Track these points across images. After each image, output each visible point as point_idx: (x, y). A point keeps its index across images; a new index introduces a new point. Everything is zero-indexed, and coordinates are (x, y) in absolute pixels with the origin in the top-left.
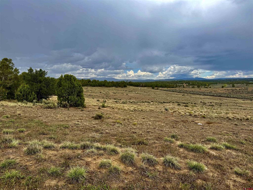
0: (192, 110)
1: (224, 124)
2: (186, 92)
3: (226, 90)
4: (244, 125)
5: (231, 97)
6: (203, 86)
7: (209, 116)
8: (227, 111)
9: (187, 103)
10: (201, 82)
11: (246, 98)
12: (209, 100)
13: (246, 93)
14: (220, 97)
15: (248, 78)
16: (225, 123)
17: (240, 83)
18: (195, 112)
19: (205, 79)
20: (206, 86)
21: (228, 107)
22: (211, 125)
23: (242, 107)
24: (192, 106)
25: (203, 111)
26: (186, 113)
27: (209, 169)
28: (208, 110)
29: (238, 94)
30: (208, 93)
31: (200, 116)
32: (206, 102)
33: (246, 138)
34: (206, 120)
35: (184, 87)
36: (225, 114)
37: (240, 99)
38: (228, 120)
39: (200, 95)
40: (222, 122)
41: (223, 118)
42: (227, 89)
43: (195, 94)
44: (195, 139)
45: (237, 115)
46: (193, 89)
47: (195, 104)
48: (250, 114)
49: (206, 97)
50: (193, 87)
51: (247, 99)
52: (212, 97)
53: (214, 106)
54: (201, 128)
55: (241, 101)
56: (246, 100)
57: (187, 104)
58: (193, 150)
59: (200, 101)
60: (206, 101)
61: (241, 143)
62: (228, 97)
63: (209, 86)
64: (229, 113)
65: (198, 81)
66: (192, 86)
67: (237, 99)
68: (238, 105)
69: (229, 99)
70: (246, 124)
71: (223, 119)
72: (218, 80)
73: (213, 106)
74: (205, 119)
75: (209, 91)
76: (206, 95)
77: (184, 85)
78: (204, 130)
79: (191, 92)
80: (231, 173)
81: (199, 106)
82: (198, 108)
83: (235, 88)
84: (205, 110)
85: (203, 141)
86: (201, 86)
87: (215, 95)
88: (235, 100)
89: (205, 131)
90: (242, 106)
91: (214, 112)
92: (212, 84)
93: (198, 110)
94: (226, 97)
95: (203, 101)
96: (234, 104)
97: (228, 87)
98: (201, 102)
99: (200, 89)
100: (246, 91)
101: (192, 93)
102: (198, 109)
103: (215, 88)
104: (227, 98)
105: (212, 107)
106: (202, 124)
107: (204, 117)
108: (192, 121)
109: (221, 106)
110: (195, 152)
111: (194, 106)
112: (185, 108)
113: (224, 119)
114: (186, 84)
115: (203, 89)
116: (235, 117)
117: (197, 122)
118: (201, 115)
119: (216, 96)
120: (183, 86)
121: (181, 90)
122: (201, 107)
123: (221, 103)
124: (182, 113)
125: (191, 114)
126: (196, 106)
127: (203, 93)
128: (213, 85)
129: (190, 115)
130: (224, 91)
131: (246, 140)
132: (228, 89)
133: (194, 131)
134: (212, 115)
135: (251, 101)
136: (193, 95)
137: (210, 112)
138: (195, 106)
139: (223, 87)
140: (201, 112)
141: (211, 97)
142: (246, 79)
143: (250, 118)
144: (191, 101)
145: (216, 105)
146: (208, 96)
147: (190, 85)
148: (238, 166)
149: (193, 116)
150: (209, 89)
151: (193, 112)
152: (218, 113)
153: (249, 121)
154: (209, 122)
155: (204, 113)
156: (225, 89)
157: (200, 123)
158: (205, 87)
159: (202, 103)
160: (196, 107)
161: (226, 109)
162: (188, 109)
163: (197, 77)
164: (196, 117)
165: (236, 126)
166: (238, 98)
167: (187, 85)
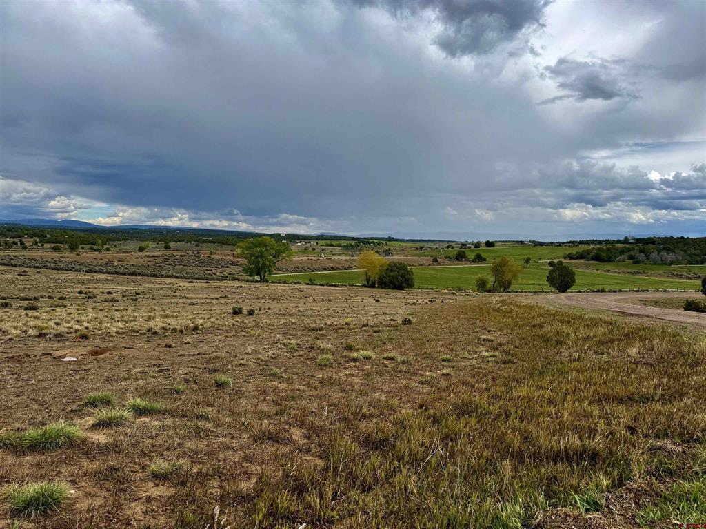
0: (51, 319)
1: (140, 349)
2: (33, 264)
3: (148, 257)
4: (186, 344)
5: (162, 276)
6: (86, 244)
7: (100, 332)
8: (151, 312)
9: (36, 299)
10: (82, 234)
11: (196, 276)
12: (105, 286)
13: (196, 265)
14: (134, 277)
15: (201, 230)
16: (143, 347)
17: (184, 241)
18: (57, 324)
19: (92, 226)
20: (96, 247)
21: (155, 301)
22: (102, 356)
23: (187, 298)
24: (52, 307)
25: (84, 318)
26: (25, 331)
27: (79, 493)
28: (101, 313)
29: (179, 268)
30: (101, 265)
31: (74, 335)
32: (95, 291)
33: (188, 377)
34: (90, 345)
35: (25, 248)
36: (145, 322)
37: (184, 280)
38: (150, 335)
39: (76, 273)
40: (134, 344)
41: (137, 332)
42: (151, 254)
43: (61, 269)
44: (47, 408)
45: (172, 321)
46: (56, 255)
47: (60, 299)
48: (202, 316)
49: (96, 276)
50: (54, 249)
51: (198, 279)
52: (113, 275)
53: (117, 301)
54: (70, 372)
55: (185, 284)
56: (195, 281)
57: (32, 302)
58: (34, 447)
59: (78, 290)
60: (97, 288)
61: (176, 391)
62: (155, 276)
63: (105, 247)
64: (154, 318)
65: (73, 230)
66: (53, 245)
67: (177, 280)
68: (178, 294)
69: (157, 280)
70: (190, 341)
71: (138, 334)
72: (128, 229)
73: (114, 301)
74: (87, 342)
75: (105, 261)
76: (95, 272)
77: (24, 240)
78: (78, 377)
79: (48, 265)
80: (142, 480)
81: (74, 305)
82: (71, 310)
83: (172, 252)
84: (92, 315)
85: (72, 411)
86: (80, 246)
87: (122, 270)
88: (170, 283)
89: (82, 379)
90: (187, 296)
91: (116, 319)
92: (114, 240)
93: (70, 318)
94: (151, 276)
95: (85, 290)
96: (168, 294)
97: (154, 249)
98: (80, 293)
99: (77, 255)
100: (197, 259)
101: (53, 265)
102: (70, 314)
103: (120, 251)
104: (153, 279)
105: (113, 306)
106: (75, 359)
107: (84, 337)
108: (44, 354)
109: (136, 300)
110: (42, 452)
111: (56, 307)
112: (27, 315)
113: (140, 334)
114: (32, 238)
115: (86, 255)
116: (168, 327)
117: (59, 353)
118: (76, 331)
119: (125, 274)
120: (22, 244)
121: (15, 256)
122: (79, 306)
123: (139, 291)
124: (14, 331)
125: (44, 331)
126: (65, 306)
127: (87, 265)
128: (115, 243)
129: (41, 335)
130: (144, 259)
131: (187, 381)
132: (155, 254)
133: (46, 384)
134: (109, 328)
135: (207, 283)
136: (55, 272)
137: (106, 319)
138: (61, 306)
139: (141, 249)
140: (78, 322)
141: (111, 277)
142: (194, 230)
143: (201, 325)
144: (50, 290)
145: (125, 299)
146: (102, 275)
147: (46, 243)
148: (162, 455)
149: (51, 336)
150: (103, 254)
151: (52, 323)
152: (126, 322)
153: (198, 332)
154: (98, 349)
155: (86, 325)
156: (147, 254)
157: (71, 356)
158: (92, 249)
159: (83, 296)
160: (64, 309)
161: (149, 308)
162: (37, 318)
163: (68, 219)
164: (58, 341)
165: (168, 349)
166: (178, 277)
167: (35, 240)
